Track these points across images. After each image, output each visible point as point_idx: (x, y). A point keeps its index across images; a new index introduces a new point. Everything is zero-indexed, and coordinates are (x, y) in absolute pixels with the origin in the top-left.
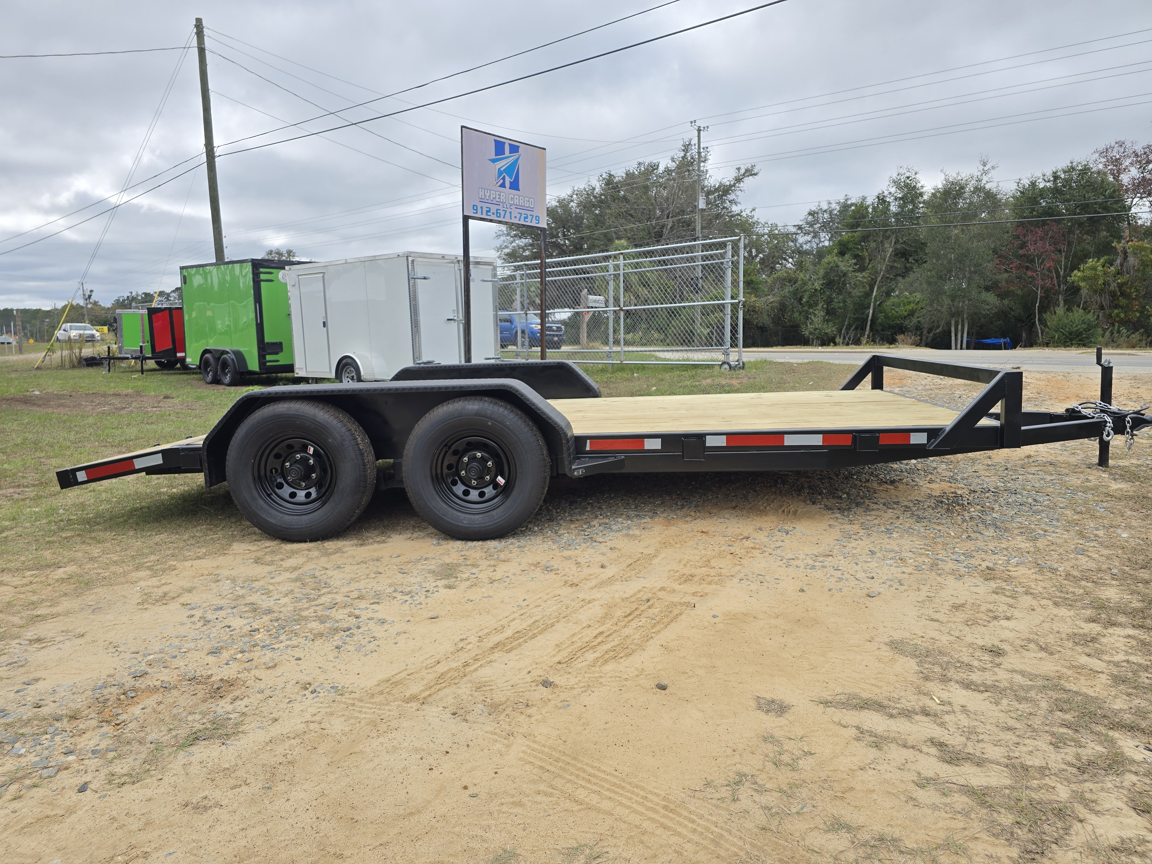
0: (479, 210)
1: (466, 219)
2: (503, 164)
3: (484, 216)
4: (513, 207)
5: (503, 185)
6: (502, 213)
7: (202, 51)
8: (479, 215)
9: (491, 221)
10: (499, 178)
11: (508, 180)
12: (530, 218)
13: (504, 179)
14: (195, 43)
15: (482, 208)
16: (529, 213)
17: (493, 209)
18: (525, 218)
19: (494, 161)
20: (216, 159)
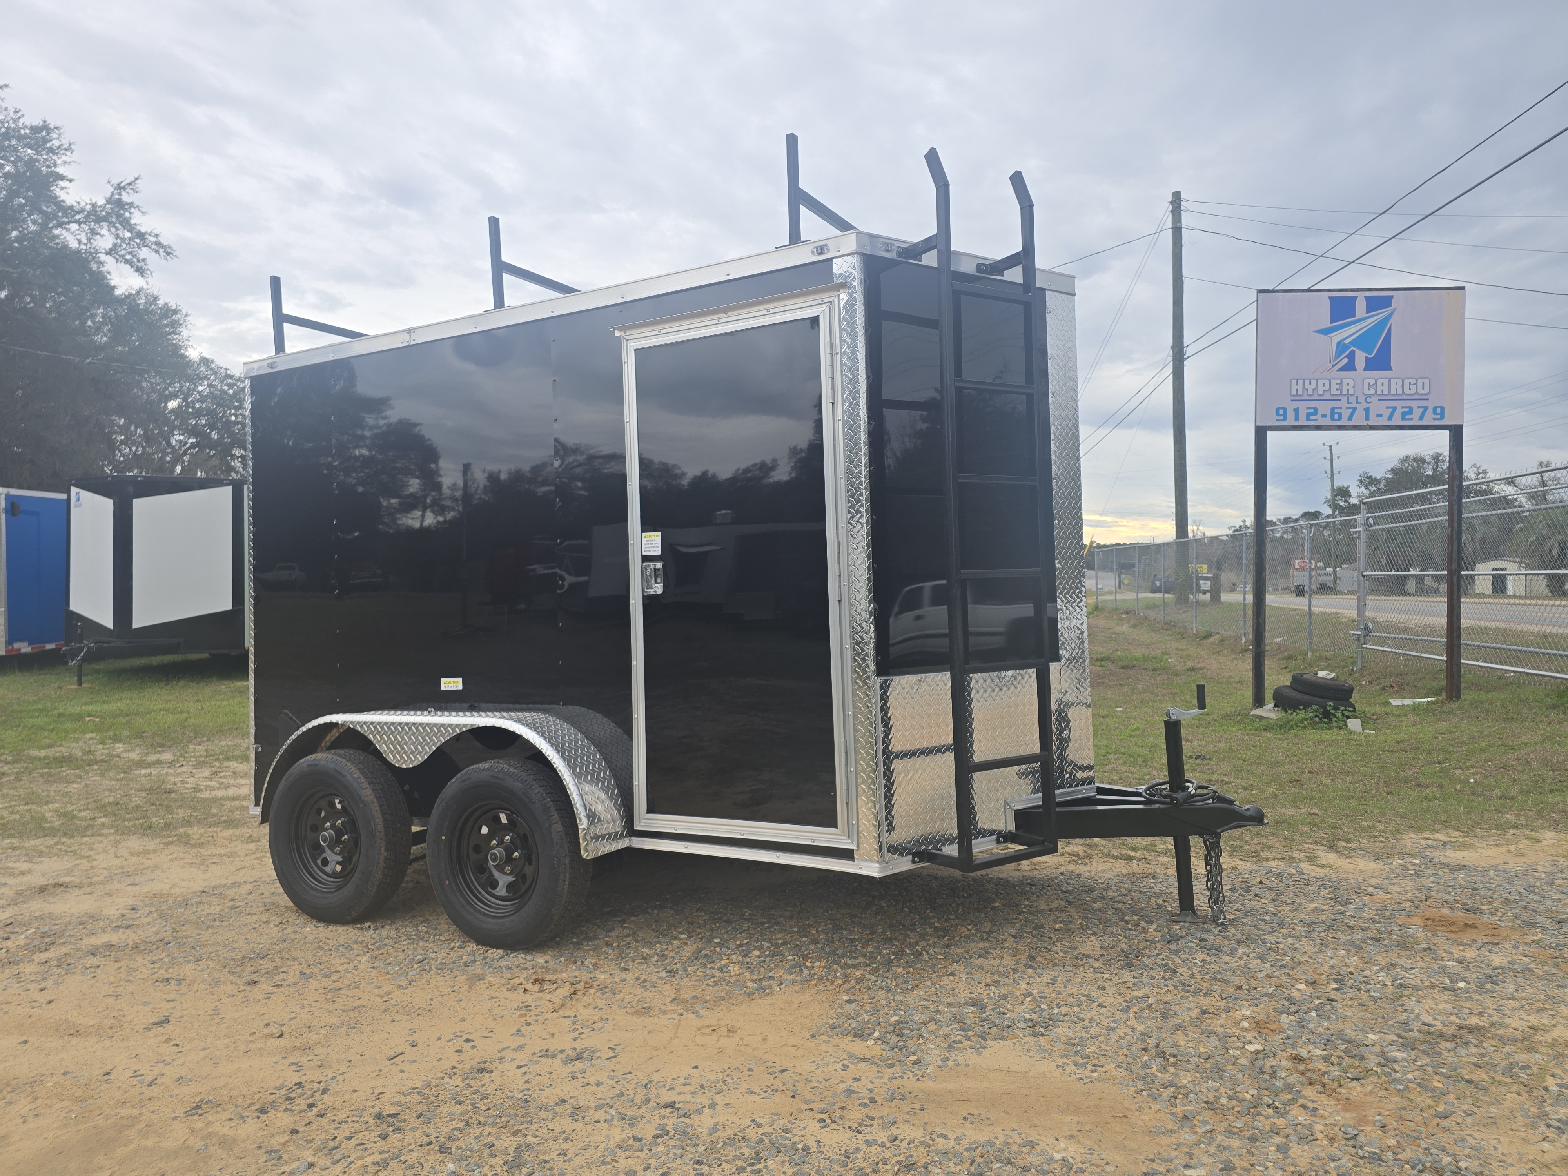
0: (1291, 414)
1: (1261, 434)
2: (1349, 333)
3: (1302, 422)
4: (1374, 400)
5: (1350, 366)
6: (1346, 413)
7: (1177, 231)
8: (1290, 421)
9: (1318, 428)
10: (1337, 356)
11: (1360, 358)
12: (1417, 413)
13: (1351, 357)
14: (1169, 223)
15: (1296, 410)
16: (1414, 404)
17: (1324, 408)
18: (1404, 415)
19: (1326, 332)
20: (1185, 363)
